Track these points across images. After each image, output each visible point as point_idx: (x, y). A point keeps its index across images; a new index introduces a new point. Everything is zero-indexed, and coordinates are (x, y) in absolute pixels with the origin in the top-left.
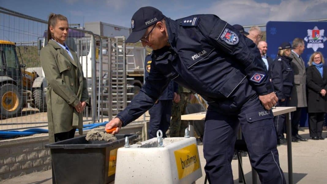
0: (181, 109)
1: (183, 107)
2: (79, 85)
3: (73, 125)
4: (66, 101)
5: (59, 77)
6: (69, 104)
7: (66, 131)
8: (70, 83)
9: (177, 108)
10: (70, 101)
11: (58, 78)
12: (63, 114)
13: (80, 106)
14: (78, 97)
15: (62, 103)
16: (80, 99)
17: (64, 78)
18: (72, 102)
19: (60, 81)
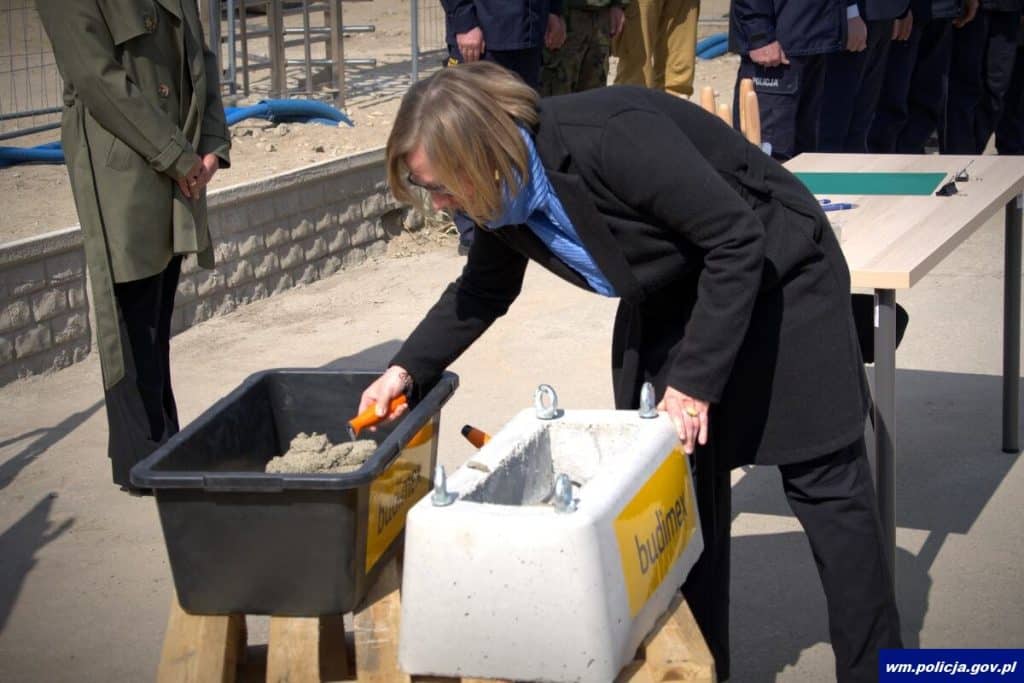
0: (569, 72)
1: (579, 67)
2: (191, 90)
3: (178, 248)
4: (144, 158)
5: (115, 65)
6: (157, 172)
7: (148, 273)
8: (158, 87)
9: (555, 70)
10: (159, 158)
11: (107, 70)
12: (135, 211)
13: (197, 174)
14: (190, 137)
15: (127, 168)
16: (195, 144)
17: (133, 66)
18: (171, 162)
19: (118, 79)
